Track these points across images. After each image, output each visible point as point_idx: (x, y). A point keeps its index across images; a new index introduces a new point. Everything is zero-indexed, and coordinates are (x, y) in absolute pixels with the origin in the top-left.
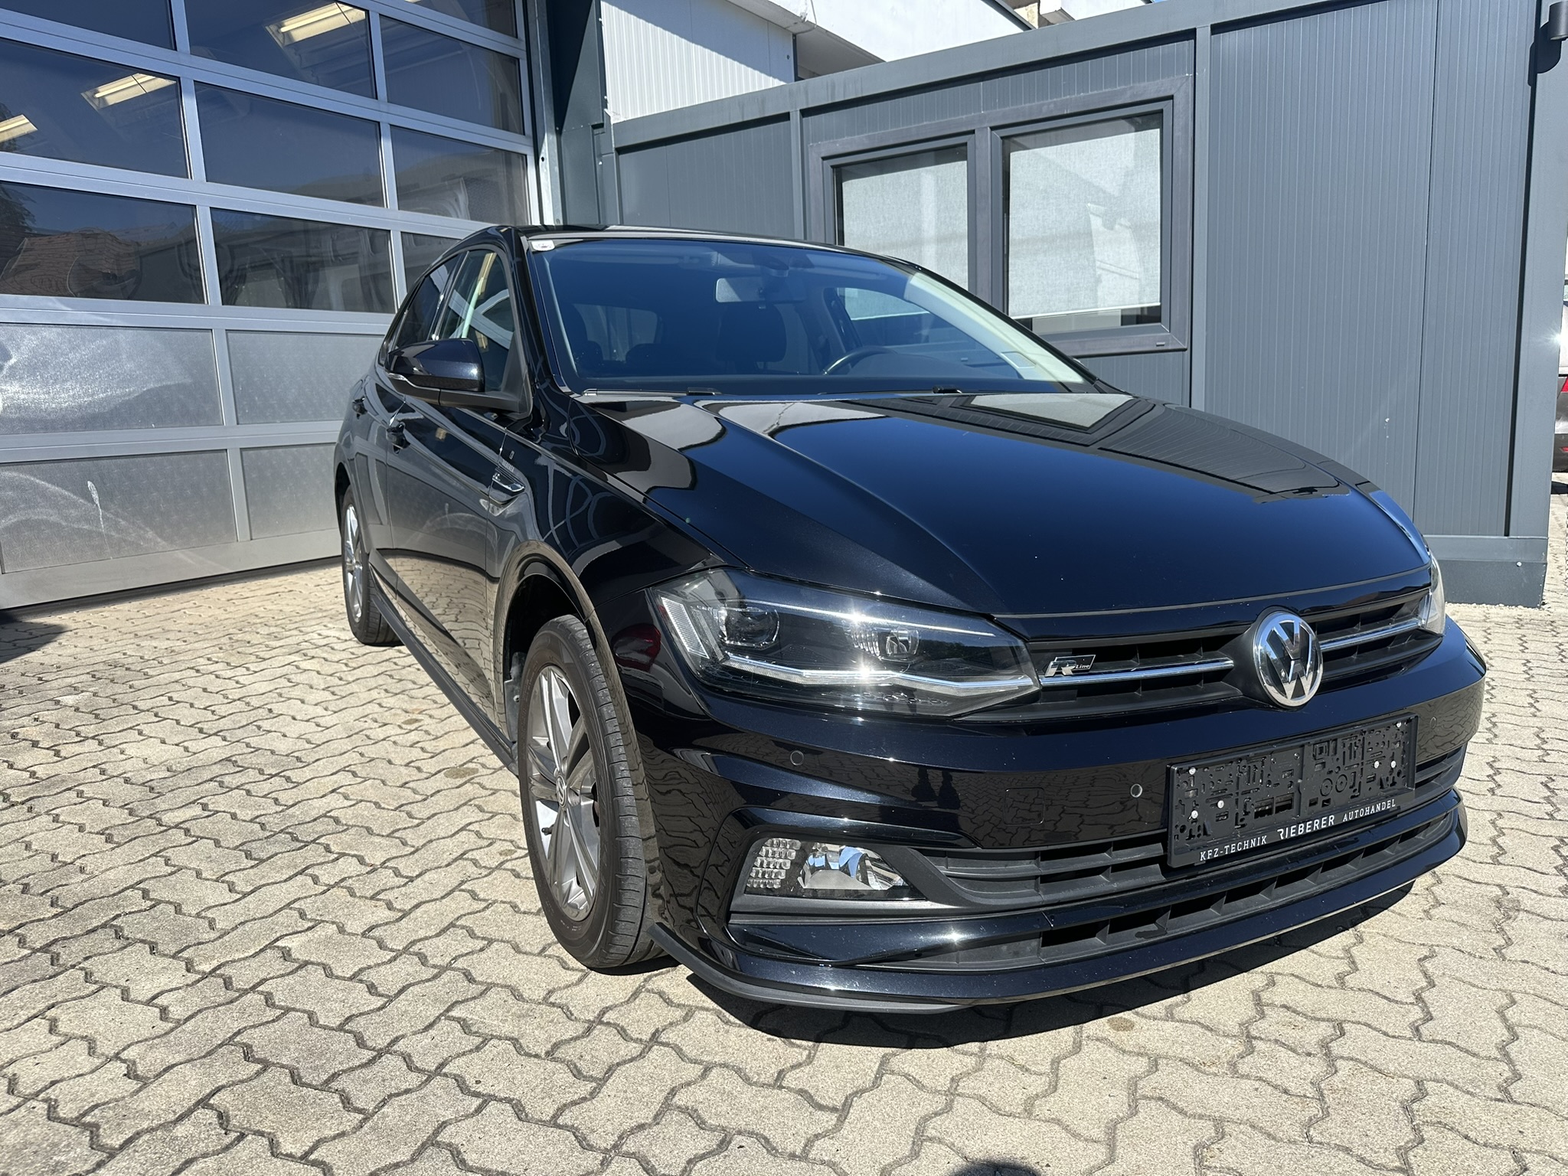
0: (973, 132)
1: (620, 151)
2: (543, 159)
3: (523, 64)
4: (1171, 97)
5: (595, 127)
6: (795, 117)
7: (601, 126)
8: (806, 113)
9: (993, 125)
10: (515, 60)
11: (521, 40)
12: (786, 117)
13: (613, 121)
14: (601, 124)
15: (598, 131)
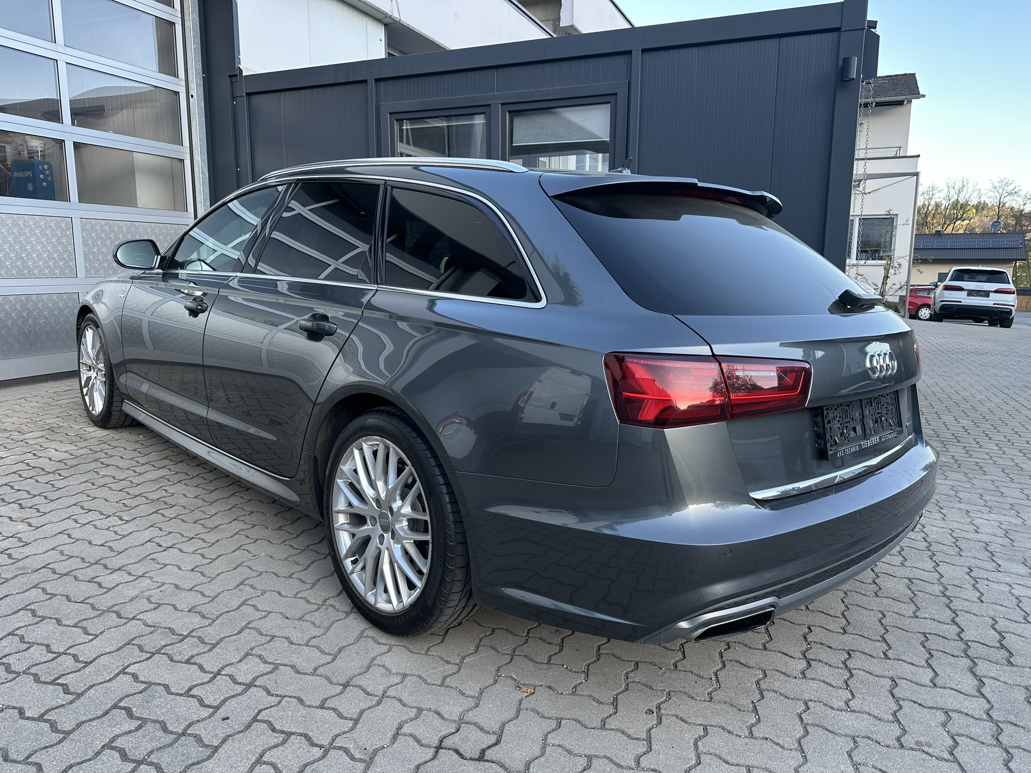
0: (490, 105)
1: (248, 94)
2: (192, 96)
3: (179, 28)
4: (616, 94)
5: (230, 76)
6: (372, 84)
7: (236, 75)
8: (377, 80)
9: (502, 102)
10: (172, 24)
11: (176, 10)
12: (365, 81)
13: (244, 74)
14: (235, 74)
15: (234, 79)
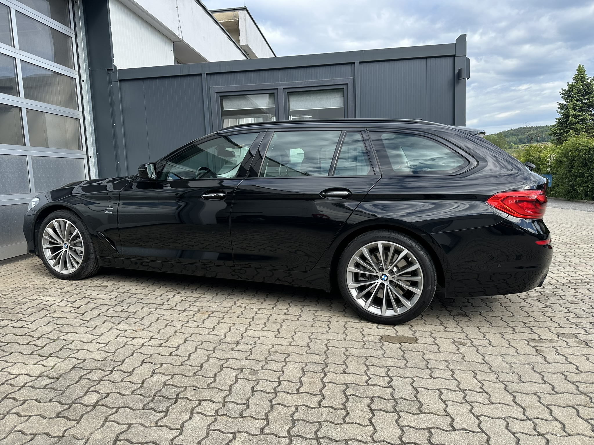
0: (277, 89)
1: (120, 81)
2: (83, 81)
3: (73, 40)
4: (347, 84)
5: (109, 70)
6: (204, 75)
8: (207, 74)
9: (284, 87)
10: (70, 37)
11: (72, 29)
12: (201, 74)
13: (117, 69)
14: (112, 69)
15: (111, 72)
